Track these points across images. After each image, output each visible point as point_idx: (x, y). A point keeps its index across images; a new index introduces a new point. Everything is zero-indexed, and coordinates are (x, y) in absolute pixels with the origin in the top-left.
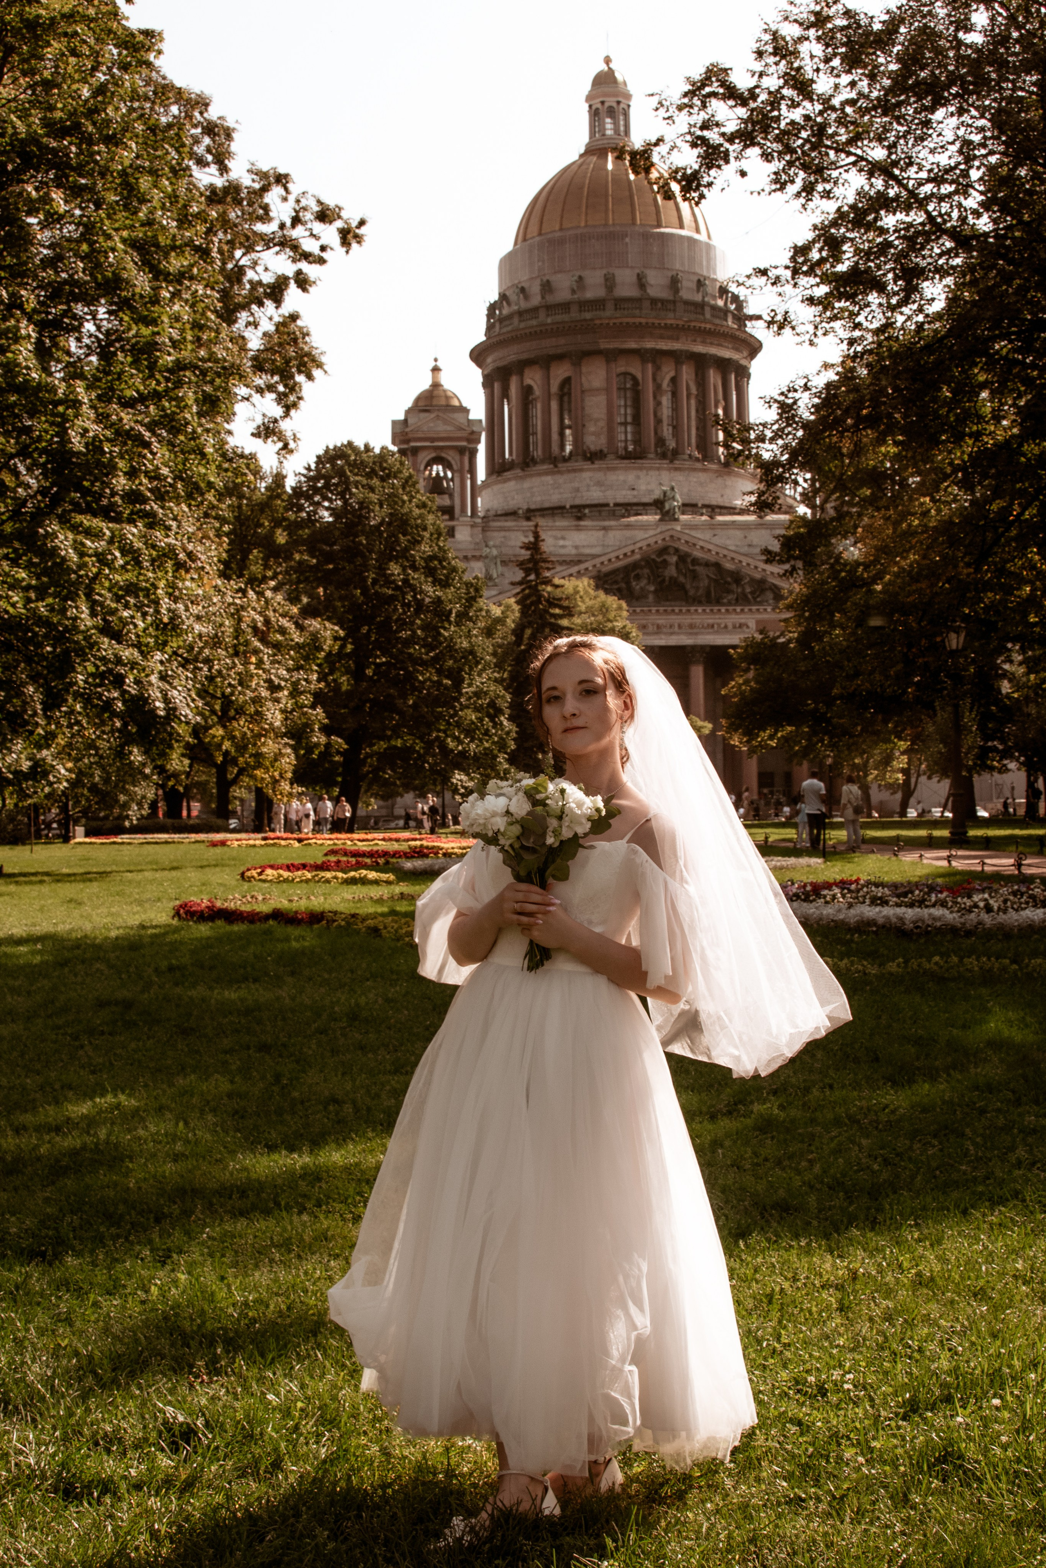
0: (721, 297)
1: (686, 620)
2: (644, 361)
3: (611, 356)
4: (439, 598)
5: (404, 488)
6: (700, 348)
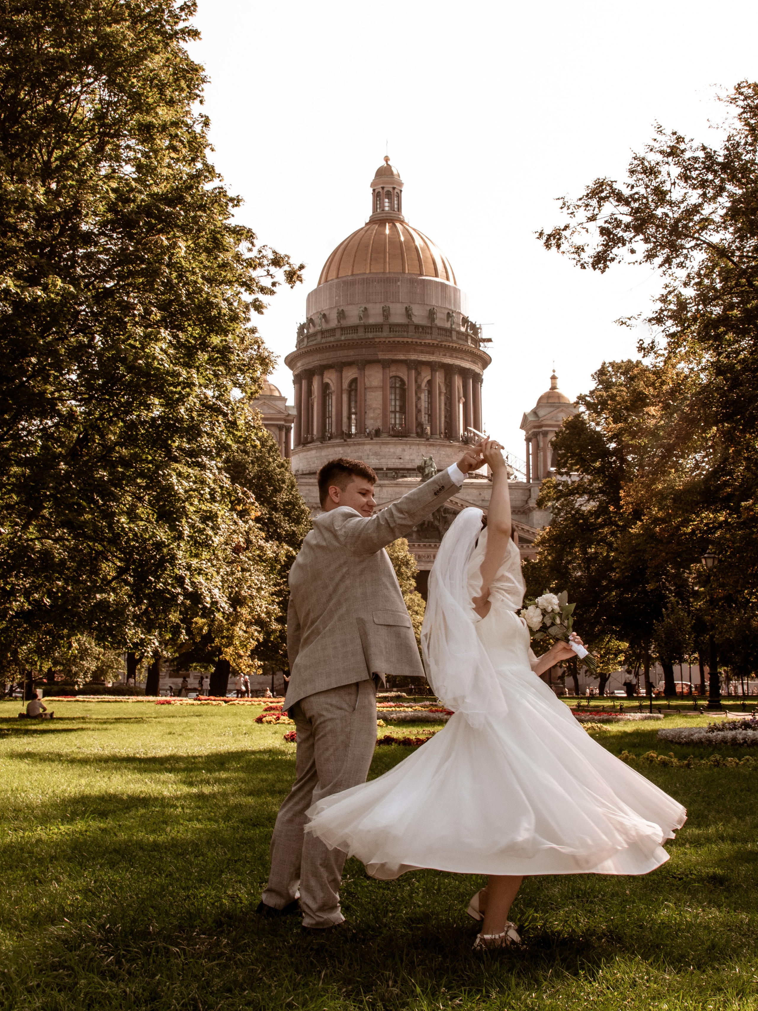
0: (463, 326)
2: (409, 369)
3: (386, 364)
4: (294, 531)
5: (269, 454)
6: (448, 360)
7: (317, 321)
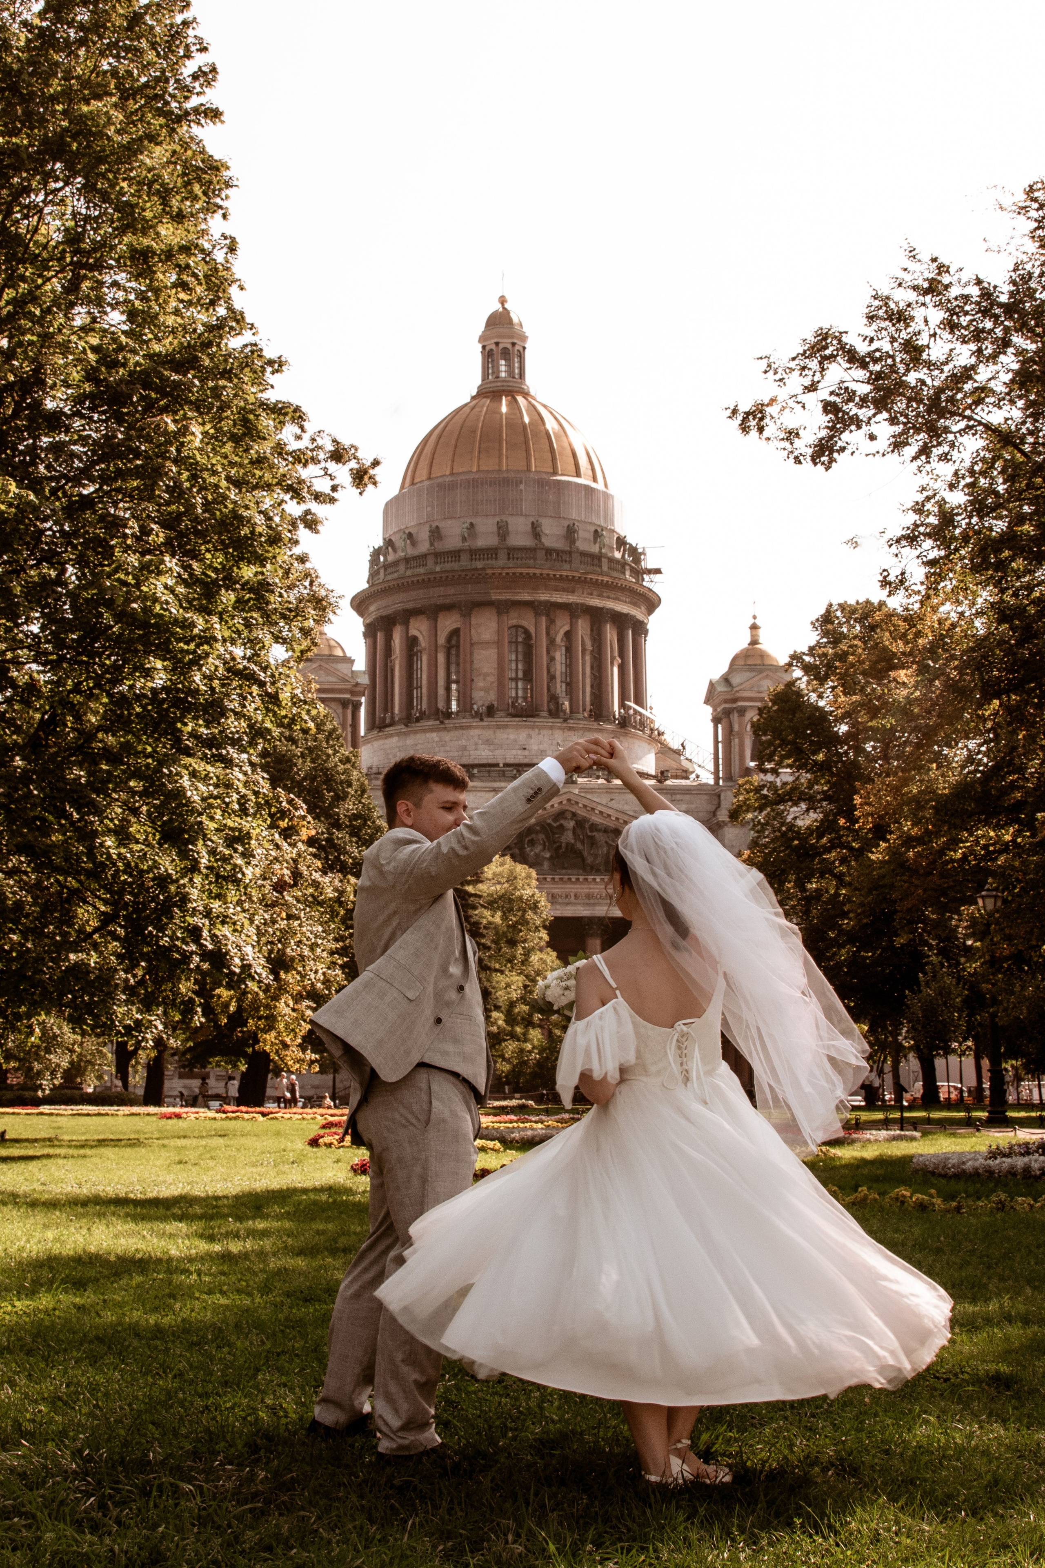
0: (619, 549)
1: (583, 889)
2: (537, 614)
3: (503, 608)
5: (327, 742)
6: (596, 602)
7: (399, 543)
